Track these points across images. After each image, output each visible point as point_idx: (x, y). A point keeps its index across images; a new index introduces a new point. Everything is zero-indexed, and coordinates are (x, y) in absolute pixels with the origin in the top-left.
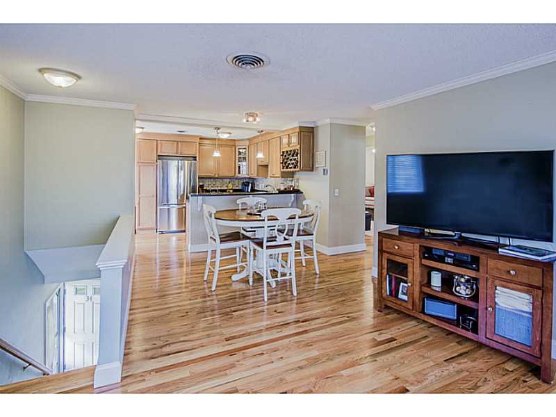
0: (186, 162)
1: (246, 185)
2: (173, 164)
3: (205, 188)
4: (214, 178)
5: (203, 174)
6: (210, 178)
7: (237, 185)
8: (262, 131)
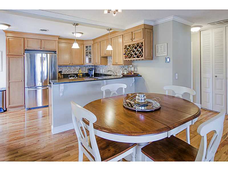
0: (49, 55)
1: (91, 71)
2: (38, 56)
3: (62, 73)
4: (69, 66)
5: (61, 64)
6: (66, 66)
7: (84, 70)
8: (111, 29)
